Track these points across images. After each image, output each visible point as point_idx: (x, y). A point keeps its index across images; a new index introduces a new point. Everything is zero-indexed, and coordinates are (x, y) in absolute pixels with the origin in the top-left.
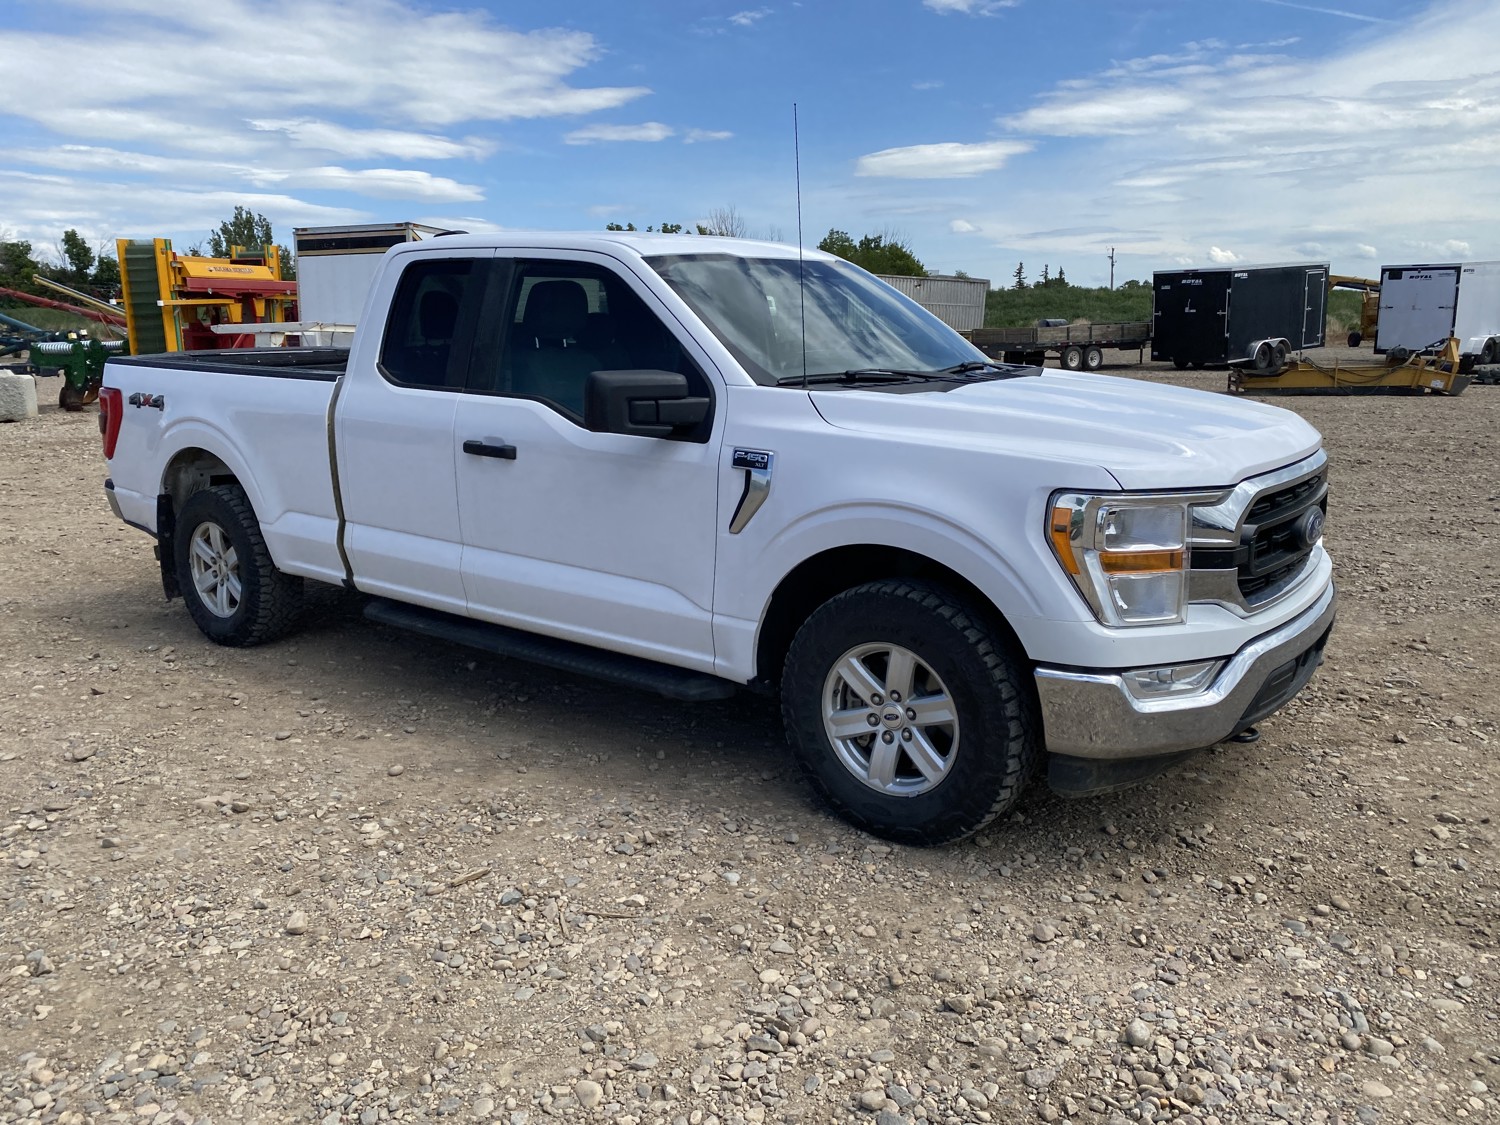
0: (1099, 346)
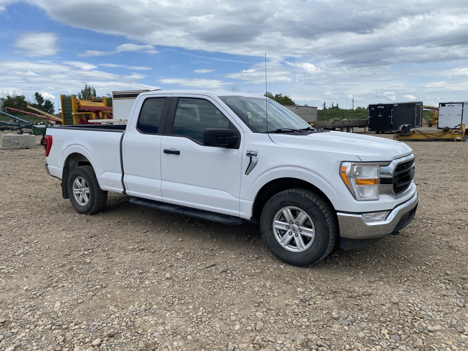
0: (352, 126)
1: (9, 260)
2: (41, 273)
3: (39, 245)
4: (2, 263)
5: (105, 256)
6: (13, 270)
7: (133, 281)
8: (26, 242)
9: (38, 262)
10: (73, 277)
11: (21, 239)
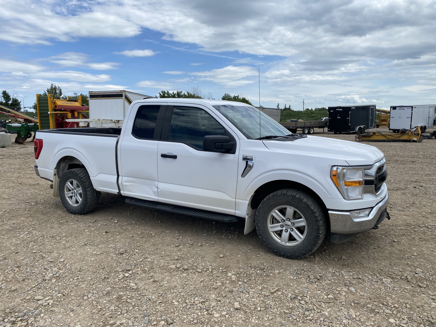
0: (313, 127)
1: (41, 286)
2: (86, 304)
3: (67, 265)
4: (35, 291)
5: (150, 279)
6: (52, 301)
7: (199, 314)
8: (51, 262)
9: (76, 288)
10: (127, 309)
11: (43, 258)
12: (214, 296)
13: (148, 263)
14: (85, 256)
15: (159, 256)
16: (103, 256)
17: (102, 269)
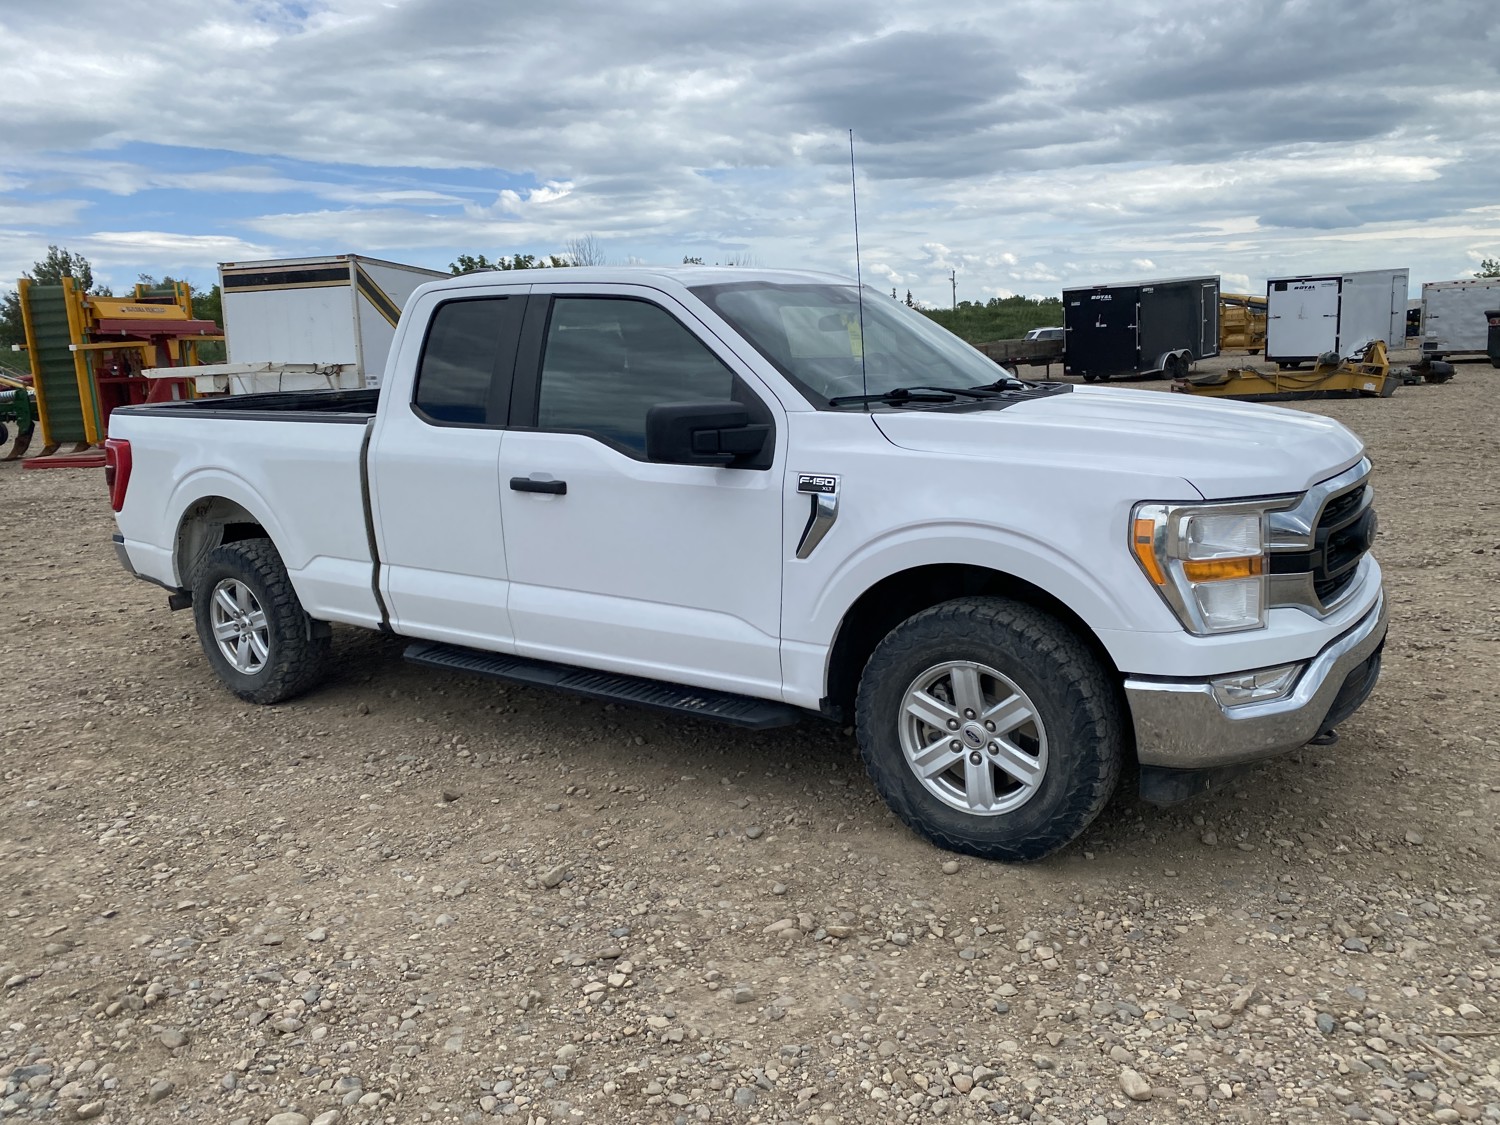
0: (1015, 363)
12: (1010, 1045)
13: (675, 918)
14: (403, 906)
15: (703, 882)
16: (478, 904)
17: (499, 959)
